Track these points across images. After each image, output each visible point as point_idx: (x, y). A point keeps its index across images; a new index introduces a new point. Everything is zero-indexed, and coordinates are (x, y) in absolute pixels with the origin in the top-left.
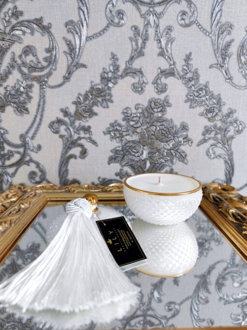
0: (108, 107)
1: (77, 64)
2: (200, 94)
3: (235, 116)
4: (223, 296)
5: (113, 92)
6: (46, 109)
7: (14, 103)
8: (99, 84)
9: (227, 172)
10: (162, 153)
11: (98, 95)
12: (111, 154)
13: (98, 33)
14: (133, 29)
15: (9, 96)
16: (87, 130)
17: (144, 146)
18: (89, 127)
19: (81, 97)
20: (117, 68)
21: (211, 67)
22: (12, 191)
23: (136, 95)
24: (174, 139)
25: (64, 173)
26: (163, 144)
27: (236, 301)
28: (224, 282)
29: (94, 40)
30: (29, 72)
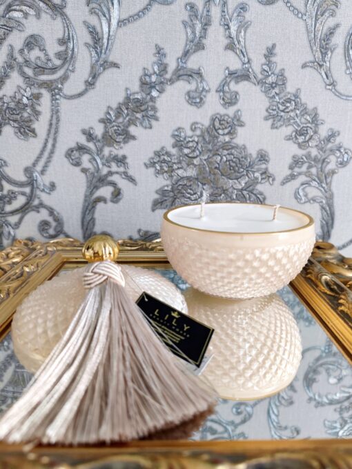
0: (151, 128)
1: (105, 62)
2: (287, 107)
3: (338, 140)
4: (314, 395)
5: (158, 104)
6: (61, 129)
7: (15, 121)
8: (137, 93)
9: (324, 223)
10: (230, 195)
11: (136, 110)
12: (157, 196)
13: (135, 15)
14: (189, 8)
15: (7, 111)
16: (121, 160)
17: (205, 184)
18: (124, 157)
19: (111, 113)
20: (164, 68)
21: (304, 66)
22: (15, 248)
23: (193, 108)
24: (247, 175)
25: (88, 223)
26: (231, 181)
27: (331, 403)
28: (315, 377)
29: (130, 26)
30: (35, 74)
